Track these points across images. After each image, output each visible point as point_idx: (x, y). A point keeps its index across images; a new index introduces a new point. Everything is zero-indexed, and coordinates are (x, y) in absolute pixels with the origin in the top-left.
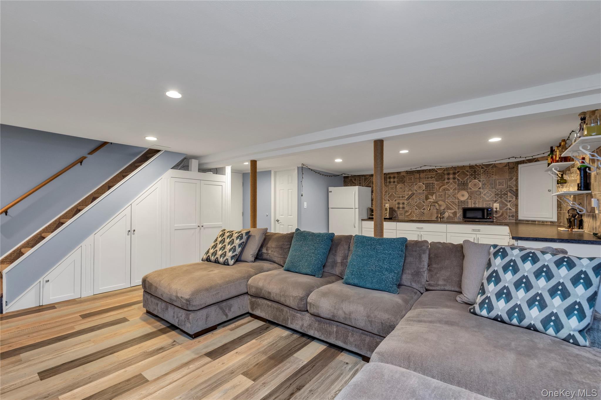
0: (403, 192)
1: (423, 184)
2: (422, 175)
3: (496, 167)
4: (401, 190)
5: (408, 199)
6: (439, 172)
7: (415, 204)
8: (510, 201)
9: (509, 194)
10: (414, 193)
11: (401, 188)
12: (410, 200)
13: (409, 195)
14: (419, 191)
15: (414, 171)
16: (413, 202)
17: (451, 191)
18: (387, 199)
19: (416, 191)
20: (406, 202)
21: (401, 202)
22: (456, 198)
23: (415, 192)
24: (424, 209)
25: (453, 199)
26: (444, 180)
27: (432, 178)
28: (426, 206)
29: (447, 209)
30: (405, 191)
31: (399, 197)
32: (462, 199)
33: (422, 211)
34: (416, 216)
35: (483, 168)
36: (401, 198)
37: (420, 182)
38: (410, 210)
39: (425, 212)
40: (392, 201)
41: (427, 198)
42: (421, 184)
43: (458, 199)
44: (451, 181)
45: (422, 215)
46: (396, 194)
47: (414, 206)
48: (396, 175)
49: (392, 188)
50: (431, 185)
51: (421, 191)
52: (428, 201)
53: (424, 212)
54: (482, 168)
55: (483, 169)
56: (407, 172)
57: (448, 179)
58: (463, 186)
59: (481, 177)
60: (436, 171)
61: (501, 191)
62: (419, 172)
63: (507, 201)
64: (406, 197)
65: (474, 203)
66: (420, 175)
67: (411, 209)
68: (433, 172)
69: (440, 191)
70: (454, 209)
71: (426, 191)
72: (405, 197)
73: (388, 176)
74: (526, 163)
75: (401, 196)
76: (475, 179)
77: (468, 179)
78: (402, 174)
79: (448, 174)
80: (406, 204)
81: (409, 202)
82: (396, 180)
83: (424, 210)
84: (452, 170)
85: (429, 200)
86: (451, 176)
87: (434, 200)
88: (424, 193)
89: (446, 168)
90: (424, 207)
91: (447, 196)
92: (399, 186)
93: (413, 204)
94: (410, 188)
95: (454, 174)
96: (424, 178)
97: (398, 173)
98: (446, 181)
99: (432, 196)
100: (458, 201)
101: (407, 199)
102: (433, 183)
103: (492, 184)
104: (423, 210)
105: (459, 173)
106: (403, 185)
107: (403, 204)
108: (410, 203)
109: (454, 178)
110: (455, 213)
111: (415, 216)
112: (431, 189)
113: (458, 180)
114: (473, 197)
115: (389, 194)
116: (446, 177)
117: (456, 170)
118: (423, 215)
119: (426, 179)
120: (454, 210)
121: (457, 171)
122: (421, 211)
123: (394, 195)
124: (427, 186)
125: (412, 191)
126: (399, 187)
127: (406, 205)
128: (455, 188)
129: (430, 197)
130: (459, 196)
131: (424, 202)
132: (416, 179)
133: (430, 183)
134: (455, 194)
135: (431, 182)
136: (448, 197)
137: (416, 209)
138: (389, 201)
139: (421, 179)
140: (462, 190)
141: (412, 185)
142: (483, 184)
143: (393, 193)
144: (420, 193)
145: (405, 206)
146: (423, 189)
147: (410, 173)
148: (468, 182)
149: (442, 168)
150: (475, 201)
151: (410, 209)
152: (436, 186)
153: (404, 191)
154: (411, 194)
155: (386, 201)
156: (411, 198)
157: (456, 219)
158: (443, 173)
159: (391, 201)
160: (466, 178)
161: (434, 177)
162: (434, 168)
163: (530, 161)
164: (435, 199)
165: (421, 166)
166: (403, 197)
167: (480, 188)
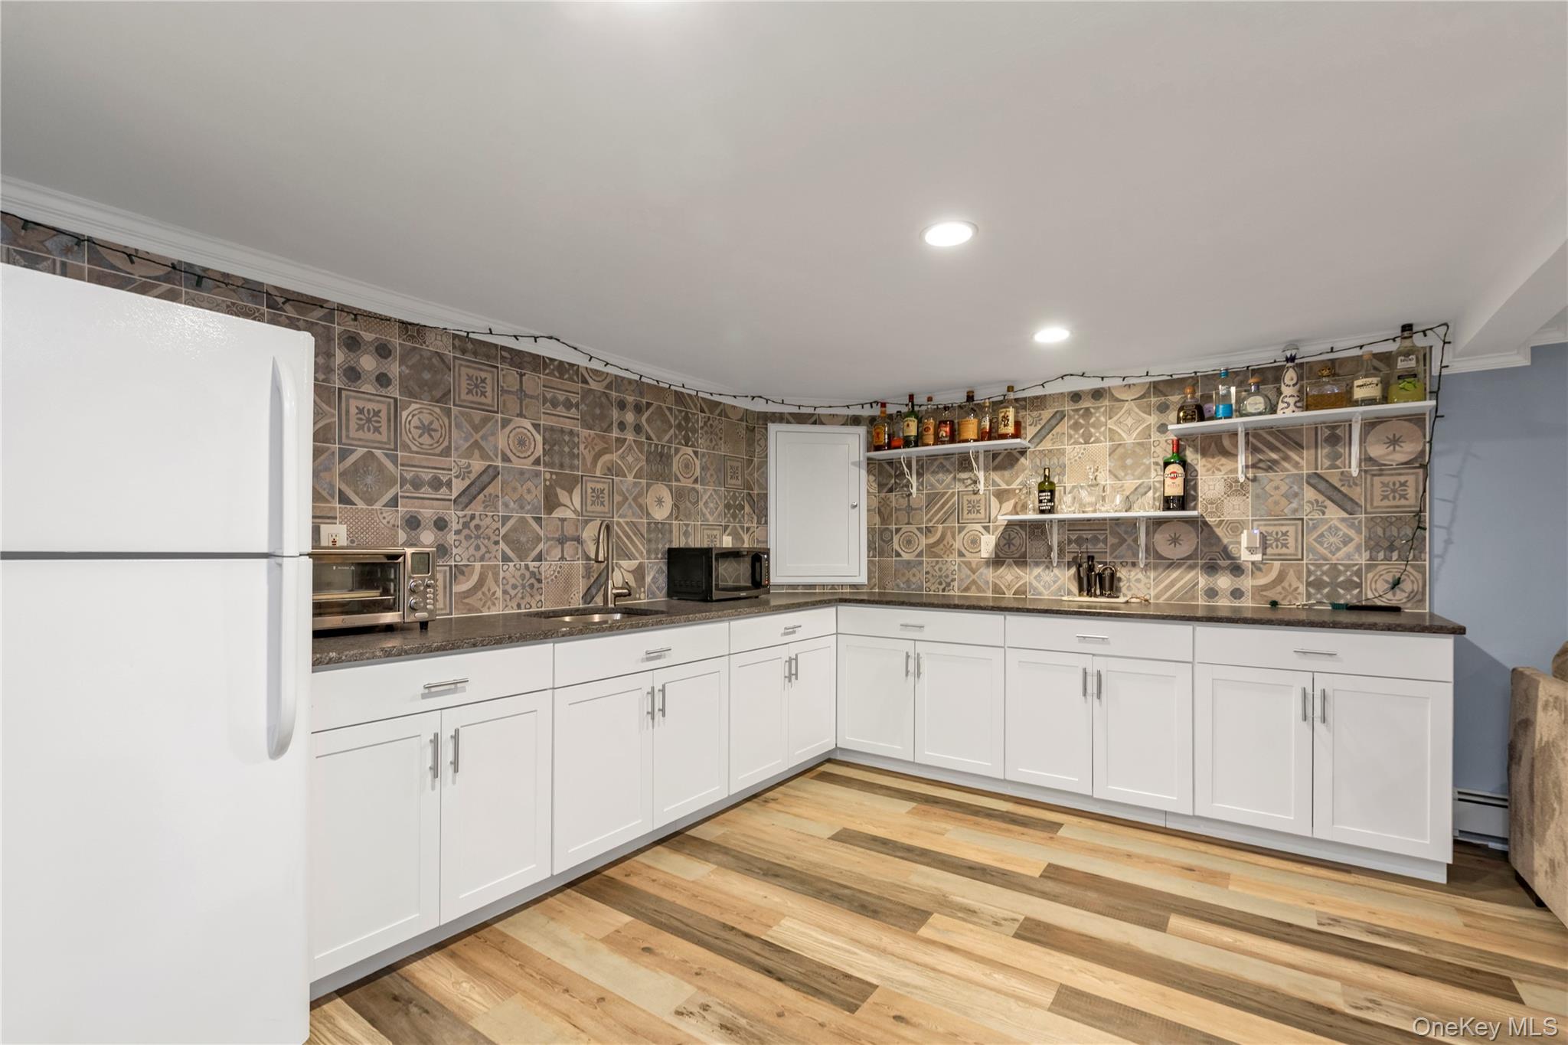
0: (440, 455)
1: (536, 426)
2: (533, 382)
3: (727, 416)
4: (426, 440)
5: (464, 500)
6: (593, 385)
7: (503, 532)
8: (748, 529)
9: (747, 508)
10: (496, 467)
11: (427, 429)
12: (476, 508)
13: (473, 476)
14: (517, 463)
15: (496, 346)
16: (489, 520)
17: (630, 478)
18: (332, 486)
19: (506, 459)
20: (454, 516)
21: (428, 513)
22: (640, 506)
23: (499, 463)
24: (539, 558)
25: (634, 514)
26: (609, 429)
27: (568, 405)
28: (548, 539)
29: (619, 557)
30: (449, 448)
31: (417, 484)
32: (660, 514)
33: (532, 564)
34: (505, 592)
35: (704, 412)
36: (426, 491)
37: (521, 415)
38: (478, 565)
39: (542, 569)
40: (370, 501)
41: (551, 503)
42: (527, 424)
43: (648, 514)
44: (630, 436)
45: (532, 586)
46: (394, 459)
47: (497, 543)
48: (396, 341)
49: (369, 419)
50: (567, 438)
51: (527, 465)
52: (554, 515)
53: (540, 573)
54: (702, 411)
55: (703, 414)
56: (464, 343)
57: (622, 426)
58: (659, 464)
59: (700, 441)
60: (585, 381)
61: (735, 498)
62: (519, 359)
63: (742, 528)
64: (458, 486)
65: (686, 534)
66: (522, 375)
67: (482, 559)
68: (571, 379)
69: (598, 474)
70: (637, 555)
71: (546, 465)
72: (449, 484)
73: (338, 329)
74: (788, 422)
75: (427, 475)
76: (687, 445)
77: (670, 441)
78: (434, 344)
79: (622, 405)
80: (455, 526)
81: (473, 517)
82: (394, 369)
83: (541, 560)
84: (633, 391)
85: (559, 513)
86: (630, 417)
87: (575, 511)
88: (537, 474)
89: (616, 376)
90: (541, 546)
91: (617, 498)
92: (414, 413)
93: (489, 532)
94: (477, 437)
95: (638, 409)
96: (536, 398)
97: (405, 325)
98: (615, 433)
99: (570, 492)
100: (649, 524)
101: (460, 496)
102: (571, 433)
103: (720, 471)
104: (537, 564)
105: (650, 410)
106: (438, 410)
107: (441, 524)
108: (476, 521)
109: (638, 429)
110: (639, 573)
111: (499, 593)
112: (567, 461)
113: (649, 438)
114: (682, 507)
115: (344, 454)
116: (615, 414)
117: (641, 394)
118: (537, 585)
119: (548, 404)
120: (637, 559)
121: (644, 401)
122: (527, 567)
123: (381, 468)
124: (554, 439)
125: (484, 456)
126: (415, 422)
127: (458, 532)
128: (641, 469)
129: (563, 497)
130: (649, 500)
131: (538, 520)
132: (506, 396)
133: (562, 431)
134: (640, 494)
135: (568, 425)
136: (621, 505)
137: (506, 559)
138: (344, 499)
139: (527, 399)
140: (657, 479)
141: (485, 421)
142: (703, 469)
143: (378, 453)
144: (522, 473)
145: (451, 538)
146: (536, 455)
147: (475, 354)
148: (673, 451)
149: (603, 373)
150: (687, 525)
151: (478, 555)
152: (582, 447)
153: (446, 452)
154: (484, 471)
155: (327, 501)
156: (481, 496)
157: (642, 596)
158: (607, 395)
159: (361, 505)
160: (667, 438)
161: (577, 406)
162: (580, 360)
163: (800, 419)
164: (579, 508)
165: (537, 334)
166: (436, 484)
167: (696, 481)
